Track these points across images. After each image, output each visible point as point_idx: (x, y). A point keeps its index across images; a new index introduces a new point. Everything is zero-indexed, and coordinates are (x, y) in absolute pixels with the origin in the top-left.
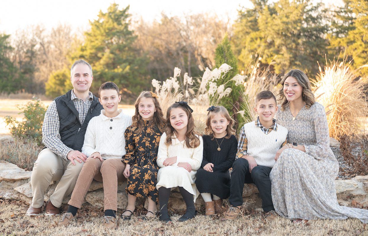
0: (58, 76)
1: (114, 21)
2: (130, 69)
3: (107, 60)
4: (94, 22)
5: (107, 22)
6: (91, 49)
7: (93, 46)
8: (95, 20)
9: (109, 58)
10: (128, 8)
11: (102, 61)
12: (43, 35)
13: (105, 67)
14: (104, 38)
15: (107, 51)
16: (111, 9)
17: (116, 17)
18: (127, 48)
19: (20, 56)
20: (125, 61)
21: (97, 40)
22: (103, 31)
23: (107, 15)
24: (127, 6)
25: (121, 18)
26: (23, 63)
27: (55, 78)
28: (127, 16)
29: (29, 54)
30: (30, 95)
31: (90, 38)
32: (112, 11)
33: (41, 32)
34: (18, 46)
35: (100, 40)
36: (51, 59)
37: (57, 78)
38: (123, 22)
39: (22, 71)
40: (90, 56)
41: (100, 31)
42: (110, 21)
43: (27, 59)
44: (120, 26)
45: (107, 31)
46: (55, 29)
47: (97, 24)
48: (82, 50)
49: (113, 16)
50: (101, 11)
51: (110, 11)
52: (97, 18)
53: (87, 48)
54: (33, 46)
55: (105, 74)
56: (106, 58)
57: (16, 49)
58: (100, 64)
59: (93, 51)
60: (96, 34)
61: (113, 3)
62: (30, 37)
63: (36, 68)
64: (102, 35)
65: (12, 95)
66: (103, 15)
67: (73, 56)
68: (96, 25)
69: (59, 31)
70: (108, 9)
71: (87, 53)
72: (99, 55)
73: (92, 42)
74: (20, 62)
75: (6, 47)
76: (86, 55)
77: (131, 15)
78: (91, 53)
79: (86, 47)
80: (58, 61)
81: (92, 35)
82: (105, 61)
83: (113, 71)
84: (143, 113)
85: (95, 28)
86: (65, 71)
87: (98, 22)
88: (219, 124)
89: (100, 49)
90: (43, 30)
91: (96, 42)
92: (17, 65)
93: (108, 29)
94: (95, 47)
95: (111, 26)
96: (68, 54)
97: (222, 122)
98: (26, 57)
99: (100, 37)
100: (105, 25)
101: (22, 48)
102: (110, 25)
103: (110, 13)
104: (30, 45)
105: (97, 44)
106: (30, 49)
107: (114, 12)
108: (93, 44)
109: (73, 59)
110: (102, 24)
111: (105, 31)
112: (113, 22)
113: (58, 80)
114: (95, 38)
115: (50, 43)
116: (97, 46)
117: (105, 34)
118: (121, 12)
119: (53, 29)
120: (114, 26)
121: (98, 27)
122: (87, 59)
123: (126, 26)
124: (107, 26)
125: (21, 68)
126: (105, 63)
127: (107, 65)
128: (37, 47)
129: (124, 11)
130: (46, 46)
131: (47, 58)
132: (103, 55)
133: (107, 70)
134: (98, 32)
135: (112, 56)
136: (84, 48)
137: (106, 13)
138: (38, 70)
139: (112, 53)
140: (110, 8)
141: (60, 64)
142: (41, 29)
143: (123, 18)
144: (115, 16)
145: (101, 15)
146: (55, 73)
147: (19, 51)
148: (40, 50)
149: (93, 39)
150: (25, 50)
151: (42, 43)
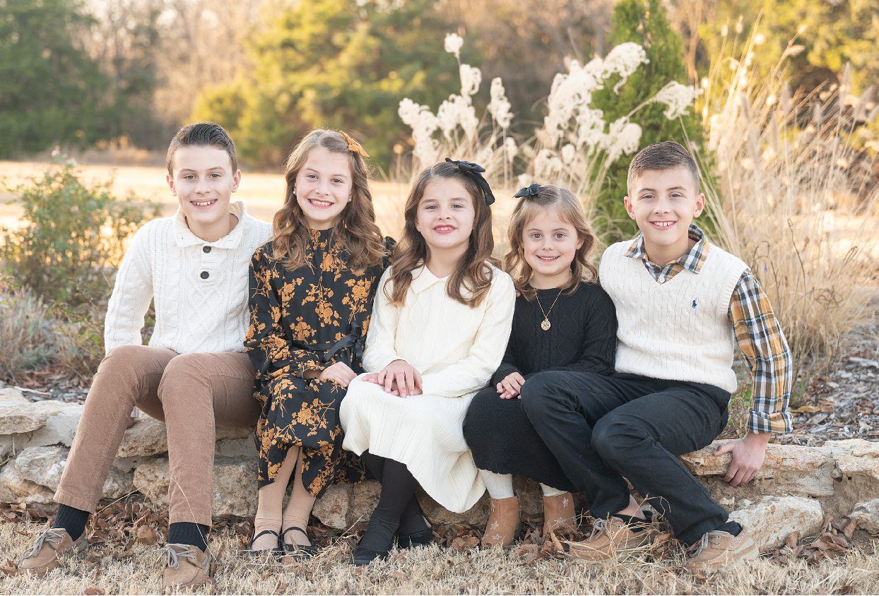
0: (220, 100)
2: (427, 82)
3: (361, 54)
6: (314, 22)
7: (320, 16)
9: (365, 48)
11: (345, 59)
13: (354, 74)
15: (363, 28)
18: (417, 22)
19: (118, 45)
20: (410, 60)
26: (126, 65)
27: (211, 105)
29: (144, 39)
30: (141, 154)
34: (110, 15)
36: (202, 50)
37: (217, 106)
39: (124, 84)
40: (311, 45)
43: (139, 53)
48: (290, 26)
53: (303, 21)
54: (154, 14)
55: (354, 95)
56: (356, 48)
57: (106, 25)
58: (339, 67)
59: (320, 28)
63: (159, 76)
65: (91, 153)
67: (261, 41)
71: (303, 35)
72: (338, 39)
74: (118, 61)
75: (76, 18)
76: (300, 41)
78: (314, 36)
79: (299, 16)
80: (222, 57)
82: (353, 57)
83: (375, 87)
84: (310, 201)
86: (239, 87)
88: (549, 242)
89: (341, 23)
92: (110, 69)
94: (325, 18)
96: (249, 38)
97: (560, 235)
98: (135, 45)
101: (123, 22)
104: (146, 12)
105: (331, 7)
106: (146, 23)
108: (320, 8)
109: (262, 51)
113: (219, 112)
115: (201, 6)
116: (331, 13)
122: (301, 53)
125: (120, 76)
126: (352, 64)
127: (360, 70)
128: (167, 17)
131: (193, 47)
132: (348, 40)
133: (357, 85)
135: (373, 42)
136: (293, 20)
138: (164, 83)
139: (374, 33)
141: (226, 65)
146: (213, 90)
147: (115, 29)
148: (174, 26)
150: (132, 24)
151: (180, 7)
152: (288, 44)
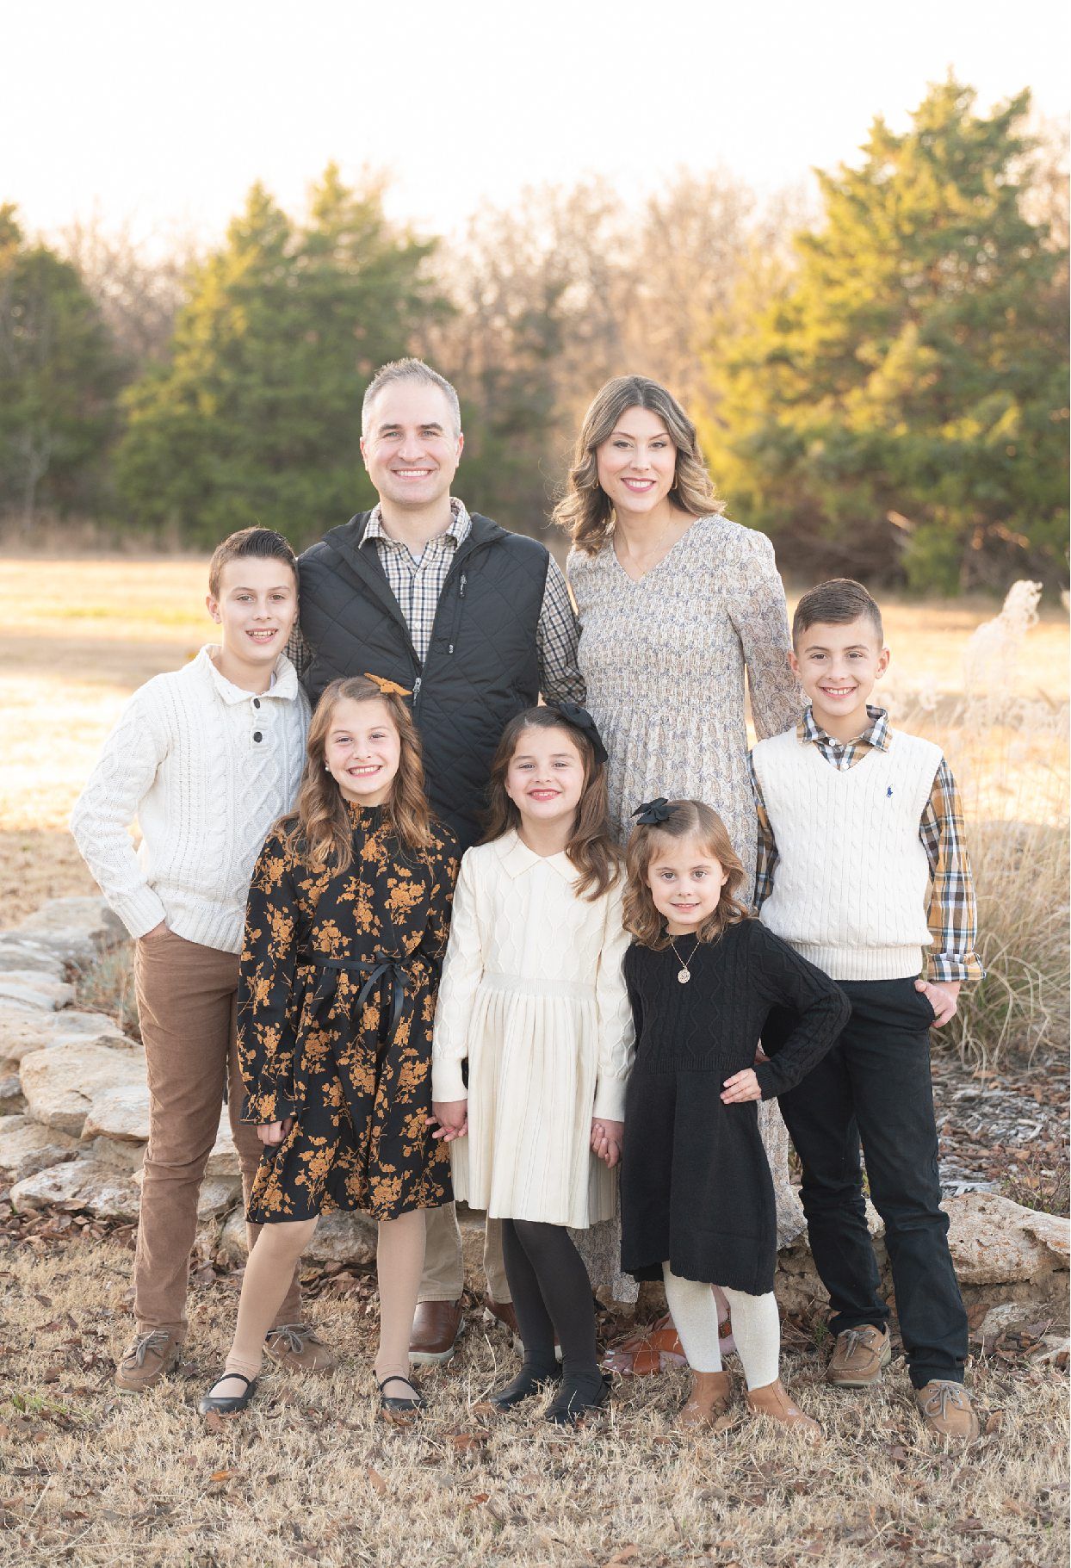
1: (946, 177)
2: (1025, 424)
3: (906, 379)
4: (847, 183)
5: (911, 183)
6: (824, 321)
7: (837, 307)
8: (852, 172)
9: (913, 366)
10: (1020, 106)
11: (878, 385)
12: (605, 231)
13: (895, 411)
14: (889, 264)
15: (911, 332)
16: (932, 115)
17: (959, 156)
18: (1011, 314)
19: (488, 349)
20: (994, 387)
21: (855, 273)
22: (886, 231)
23: (910, 146)
24: (1014, 92)
25: (981, 160)
26: (503, 381)
28: (1017, 148)
31: (824, 264)
32: (939, 121)
33: (593, 221)
34: (477, 295)
35: (869, 275)
38: (993, 182)
39: (499, 417)
40: (818, 359)
41: (875, 230)
42: (926, 179)
43: (527, 362)
44: (979, 200)
45: (907, 228)
46: (665, 201)
47: (861, 192)
48: (784, 325)
49: (939, 150)
50: (880, 124)
51: (925, 122)
52: (859, 162)
53: (808, 318)
54: (553, 292)
55: (894, 448)
56: (899, 367)
57: (470, 309)
58: (870, 401)
59: (836, 331)
60: (852, 244)
61: (943, 80)
62: (544, 242)
63: (556, 411)
64: (882, 251)
66: (891, 145)
67: (734, 355)
68: (853, 199)
69: (683, 211)
70: (916, 115)
71: (806, 341)
72: (867, 352)
73: (830, 283)
74: (490, 378)
75: (415, 304)
76: (802, 354)
77: (1035, 142)
78: (824, 344)
79: (799, 310)
81: (833, 247)
82: (894, 382)
83: (931, 432)
84: (351, 771)
85: (844, 210)
87: (864, 179)
88: (687, 884)
89: (873, 322)
90: (608, 210)
91: (853, 284)
93: (916, 219)
94: (843, 314)
95: (930, 204)
96: (712, 346)
97: (699, 875)
98: (518, 349)
99: (869, 262)
100: (899, 198)
101: (500, 307)
102: (924, 196)
103: (927, 133)
104: (541, 287)
105: (857, 294)
106: (540, 305)
107: (947, 131)
108: (836, 295)
109: (734, 370)
110: (884, 189)
111: (897, 227)
112: (941, 184)
114: (844, 264)
115: (636, 276)
116: (855, 304)
117: (894, 244)
118: (981, 126)
119: (653, 207)
120: (944, 203)
121: (861, 207)
122: (803, 374)
123: (1008, 199)
124: (909, 202)
125: (492, 404)
126: (891, 393)
127: (906, 404)
128: (577, 297)
129: (1002, 124)
130: (618, 290)
132: (884, 352)
133: (901, 430)
134: (863, 234)
135: (926, 355)
136: (791, 316)
137: (907, 135)
139: (930, 341)
140: (928, 108)
142: (594, 205)
143: (992, 157)
144: (949, 152)
145: (880, 148)
147: (486, 319)
148: (585, 315)
149: (837, 270)
150: (516, 308)
151: (600, 277)
152: (779, 358)
